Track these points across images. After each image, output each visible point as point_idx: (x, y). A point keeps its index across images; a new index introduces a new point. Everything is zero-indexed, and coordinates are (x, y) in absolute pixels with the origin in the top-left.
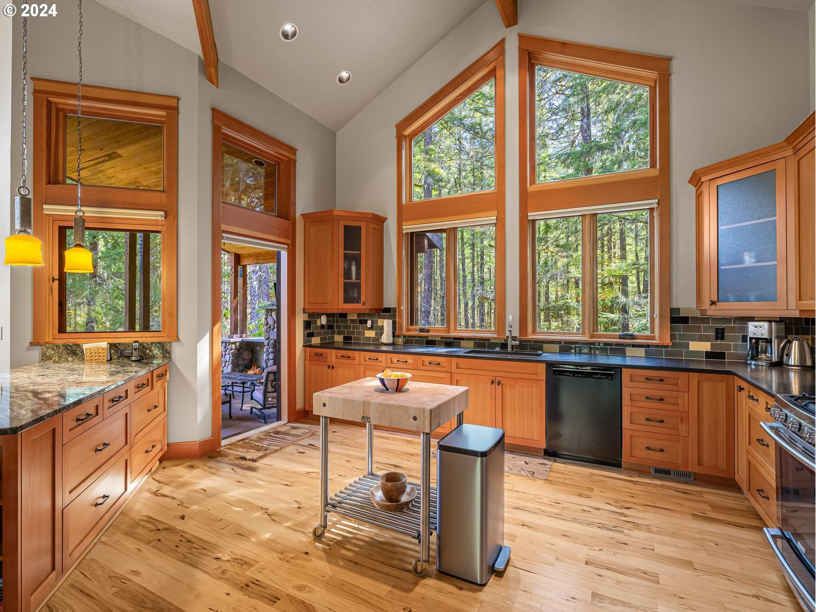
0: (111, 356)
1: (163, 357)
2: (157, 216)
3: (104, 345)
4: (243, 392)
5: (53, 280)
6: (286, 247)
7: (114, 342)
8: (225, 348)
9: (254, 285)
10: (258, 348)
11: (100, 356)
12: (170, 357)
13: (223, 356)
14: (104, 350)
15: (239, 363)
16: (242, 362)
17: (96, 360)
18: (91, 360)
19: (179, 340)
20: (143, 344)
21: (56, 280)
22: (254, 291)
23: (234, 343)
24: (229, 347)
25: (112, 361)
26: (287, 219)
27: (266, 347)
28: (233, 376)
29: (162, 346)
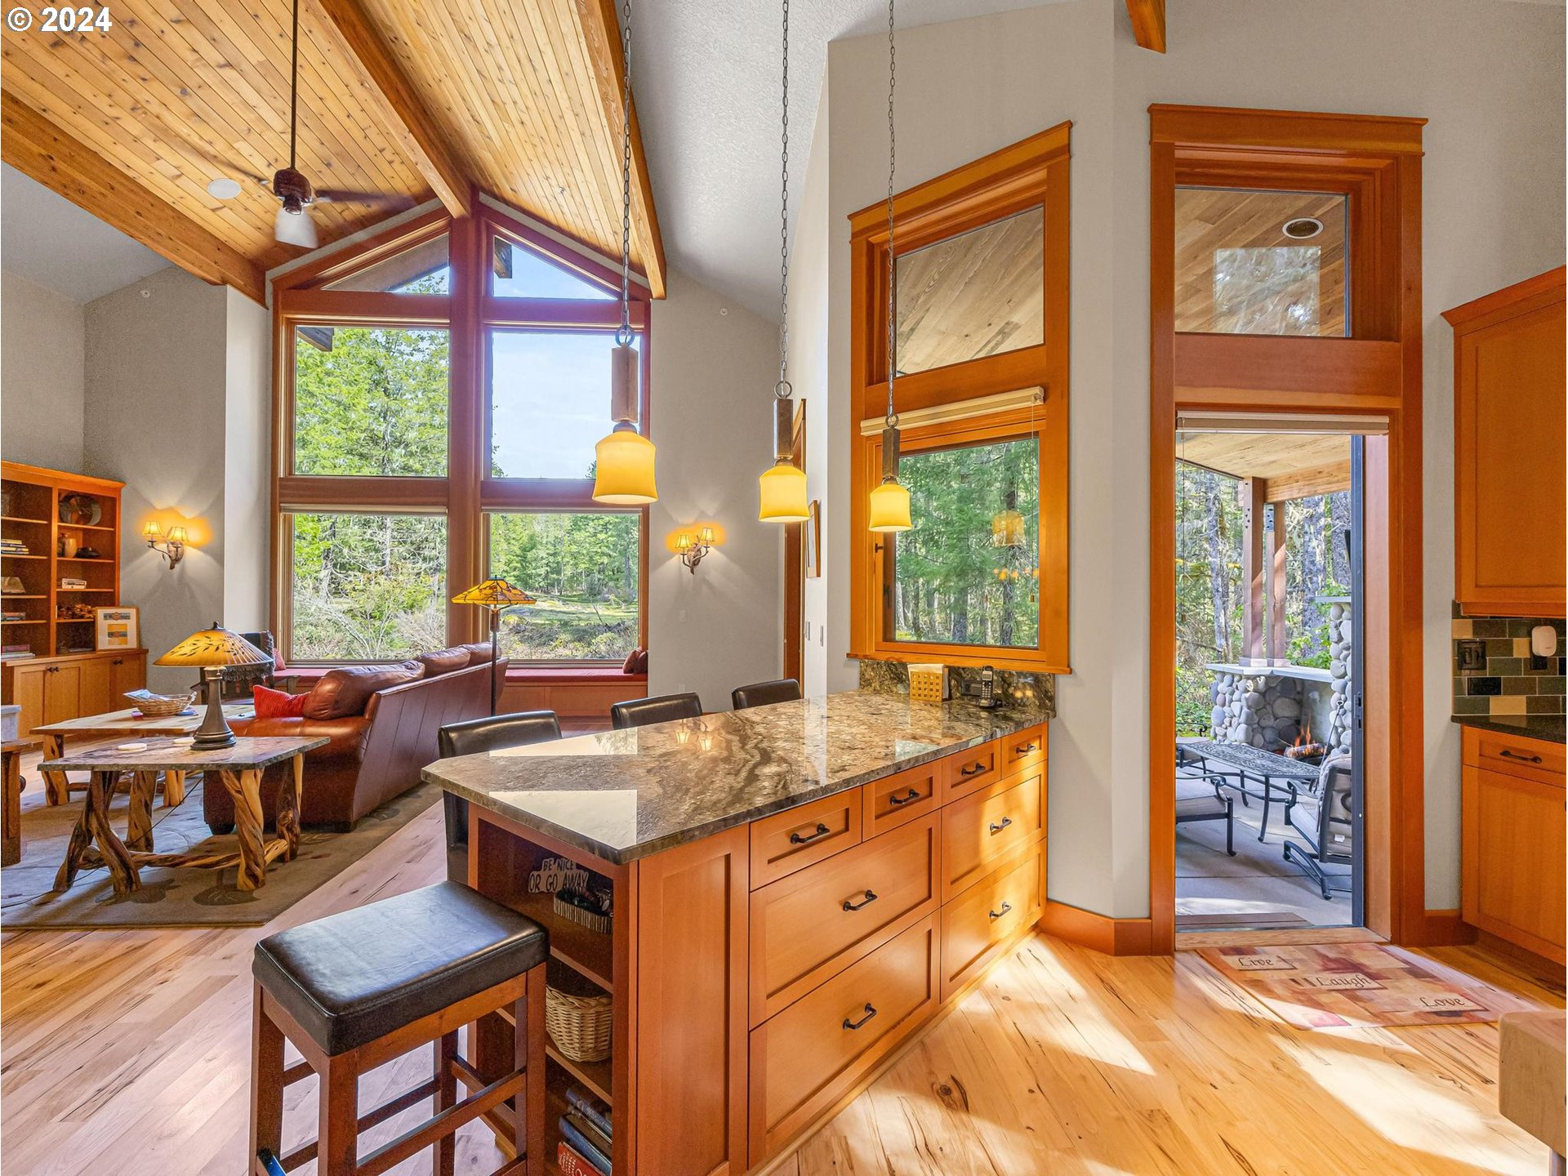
0: (950, 690)
1: (1040, 707)
2: (1027, 399)
3: (938, 669)
4: (1267, 799)
5: (877, 548)
6: (1386, 420)
7: (956, 665)
8: (1231, 685)
9: (1310, 549)
10: (1316, 695)
11: (931, 690)
12: (1054, 710)
13: (1227, 703)
14: (938, 678)
15: (1264, 723)
16: (1271, 722)
17: (925, 696)
18: (919, 695)
19: (1071, 672)
20: (1004, 672)
21: (881, 548)
22: (1313, 562)
23: (1254, 678)
24: (1241, 685)
25: (954, 701)
26: (1389, 339)
27: (1336, 696)
28: (1242, 756)
29: (1038, 682)
